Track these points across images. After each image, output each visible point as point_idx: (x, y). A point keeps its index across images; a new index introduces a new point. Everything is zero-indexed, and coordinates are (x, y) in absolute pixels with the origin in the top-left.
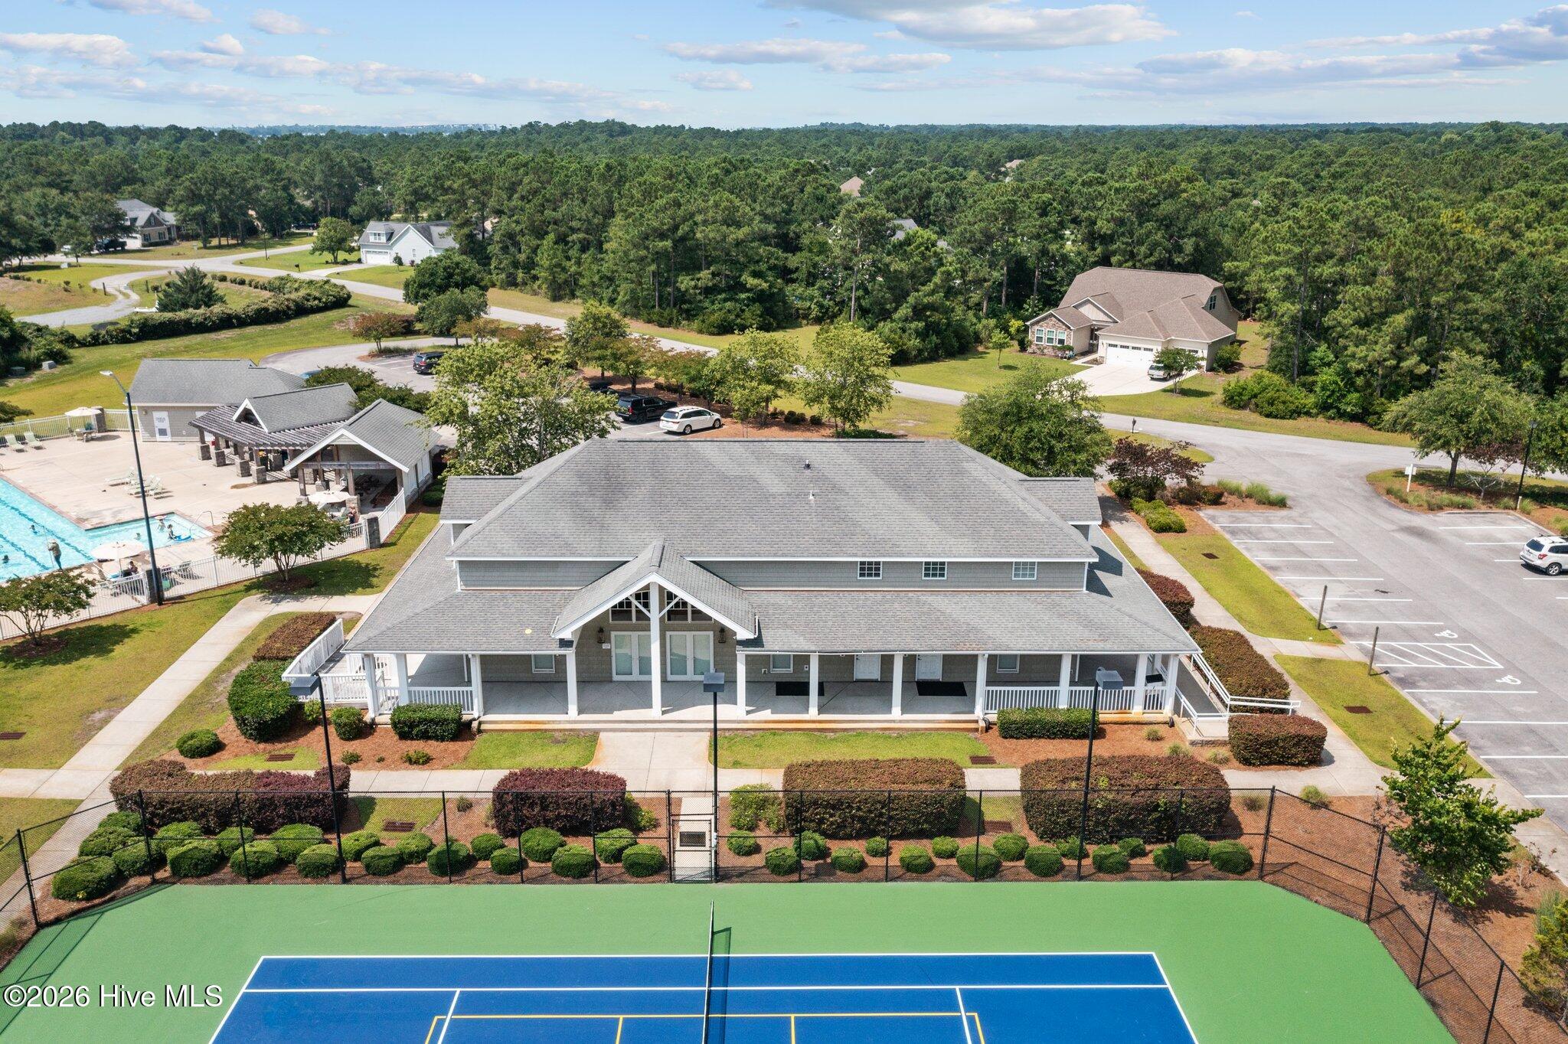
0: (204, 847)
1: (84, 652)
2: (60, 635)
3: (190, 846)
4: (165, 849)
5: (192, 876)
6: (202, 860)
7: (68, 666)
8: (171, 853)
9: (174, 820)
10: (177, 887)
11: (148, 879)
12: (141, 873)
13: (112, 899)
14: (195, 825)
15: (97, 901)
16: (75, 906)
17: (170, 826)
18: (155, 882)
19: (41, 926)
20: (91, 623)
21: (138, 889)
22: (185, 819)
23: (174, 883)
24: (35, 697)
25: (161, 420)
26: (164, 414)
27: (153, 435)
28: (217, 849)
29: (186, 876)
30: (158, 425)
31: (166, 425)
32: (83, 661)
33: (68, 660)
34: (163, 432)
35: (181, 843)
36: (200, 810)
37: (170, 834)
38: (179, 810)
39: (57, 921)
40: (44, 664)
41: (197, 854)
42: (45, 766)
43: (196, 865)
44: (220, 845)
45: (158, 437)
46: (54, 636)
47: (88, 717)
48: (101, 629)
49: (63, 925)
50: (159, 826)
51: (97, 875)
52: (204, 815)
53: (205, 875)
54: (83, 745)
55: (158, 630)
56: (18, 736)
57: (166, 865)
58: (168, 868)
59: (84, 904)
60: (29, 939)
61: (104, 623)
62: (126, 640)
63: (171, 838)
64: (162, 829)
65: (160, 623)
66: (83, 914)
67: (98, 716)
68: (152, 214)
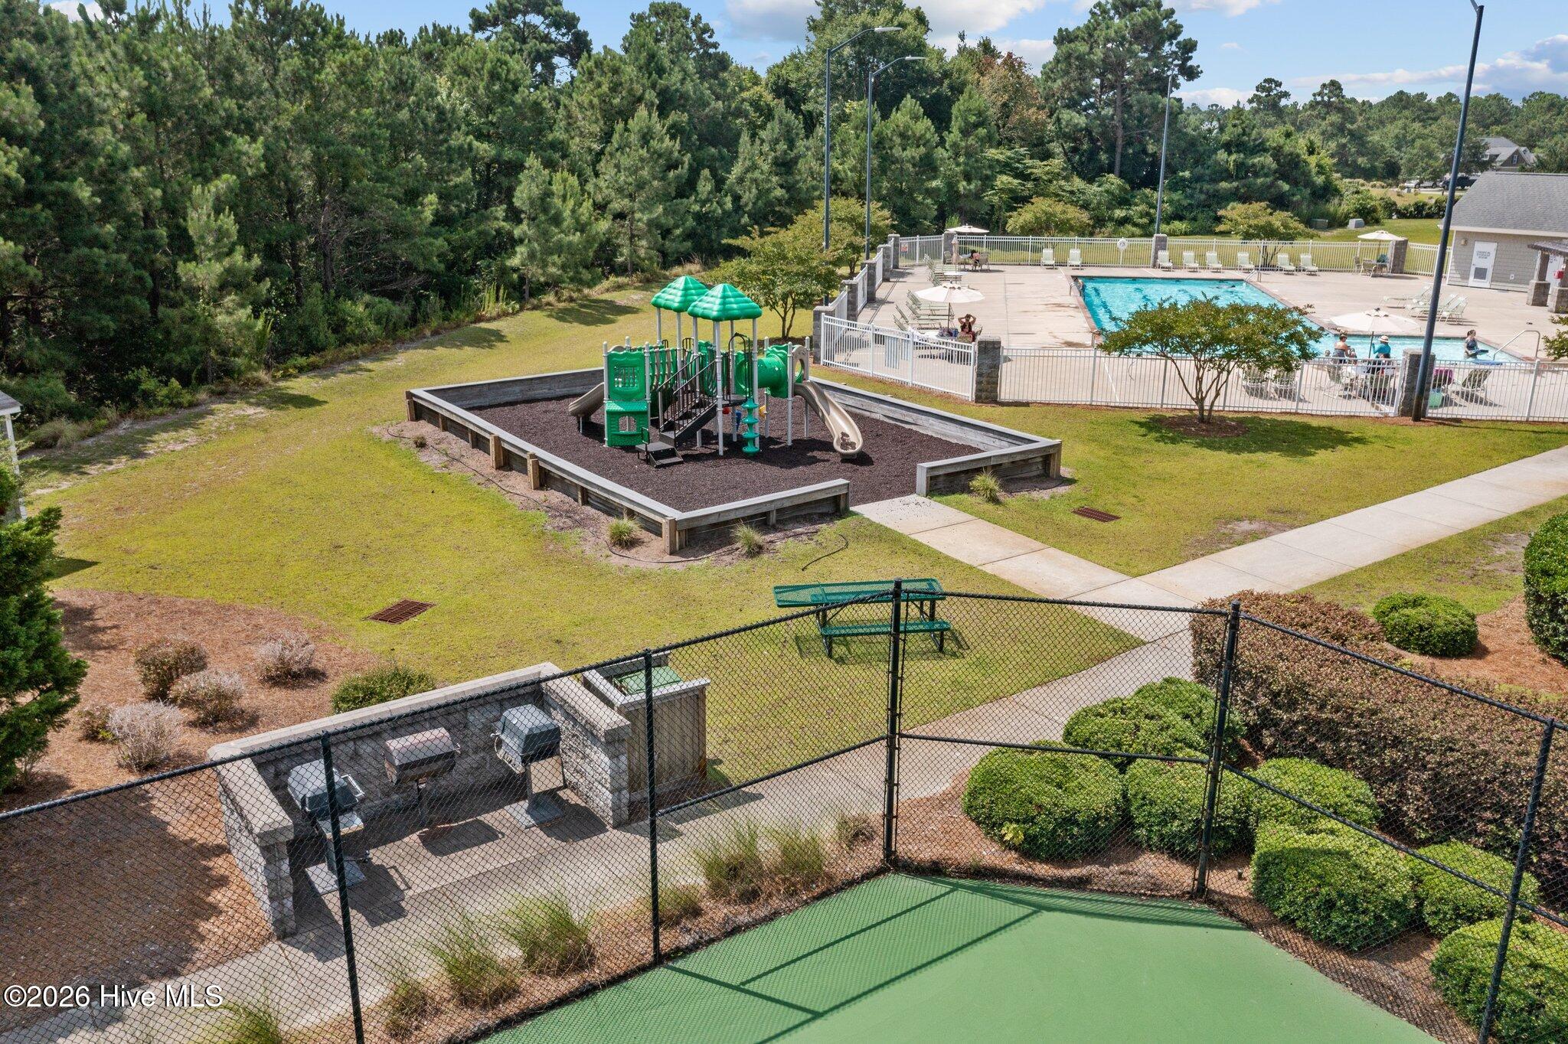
0: (1370, 864)
1: (1266, 447)
2: (1241, 422)
3: (1329, 843)
4: (1260, 817)
5: (1306, 933)
6: (1353, 902)
7: (1233, 456)
8: (1270, 837)
9: (1311, 752)
10: (1254, 940)
11: (1183, 875)
12: (1175, 850)
13: (1081, 883)
14: (1362, 788)
15: (1042, 869)
16: (990, 854)
17: (1292, 764)
18: (1201, 893)
19: (893, 863)
20: (1294, 418)
21: (1154, 891)
22: (1338, 761)
23: (1250, 926)
24: (1161, 478)
25: (1484, 255)
26: (1491, 247)
27: (1465, 277)
28: (1406, 887)
29: (1288, 921)
30: (1478, 262)
31: (1488, 264)
32: (1260, 456)
33: (1236, 449)
34: (1480, 274)
35: (1306, 822)
36: (1390, 754)
37: (1288, 784)
38: (1332, 733)
39: (934, 870)
40: (1200, 445)
41: (1340, 875)
42: (1117, 567)
43: (1330, 905)
44: (1417, 880)
45: (1472, 281)
46: (1232, 419)
47: (1226, 523)
48: (1307, 427)
49: (941, 889)
50: (1270, 754)
51: (1070, 802)
52: (1394, 773)
53: (1346, 950)
54: (1195, 556)
55: (1399, 447)
56: (1105, 517)
57: (1247, 861)
58: (1249, 872)
59: (1010, 861)
60: (852, 883)
61: (1315, 423)
62: (1340, 447)
63: (1286, 795)
64: (1273, 762)
65: (1407, 441)
66: (998, 885)
67: (1245, 526)
68: (1517, 152)
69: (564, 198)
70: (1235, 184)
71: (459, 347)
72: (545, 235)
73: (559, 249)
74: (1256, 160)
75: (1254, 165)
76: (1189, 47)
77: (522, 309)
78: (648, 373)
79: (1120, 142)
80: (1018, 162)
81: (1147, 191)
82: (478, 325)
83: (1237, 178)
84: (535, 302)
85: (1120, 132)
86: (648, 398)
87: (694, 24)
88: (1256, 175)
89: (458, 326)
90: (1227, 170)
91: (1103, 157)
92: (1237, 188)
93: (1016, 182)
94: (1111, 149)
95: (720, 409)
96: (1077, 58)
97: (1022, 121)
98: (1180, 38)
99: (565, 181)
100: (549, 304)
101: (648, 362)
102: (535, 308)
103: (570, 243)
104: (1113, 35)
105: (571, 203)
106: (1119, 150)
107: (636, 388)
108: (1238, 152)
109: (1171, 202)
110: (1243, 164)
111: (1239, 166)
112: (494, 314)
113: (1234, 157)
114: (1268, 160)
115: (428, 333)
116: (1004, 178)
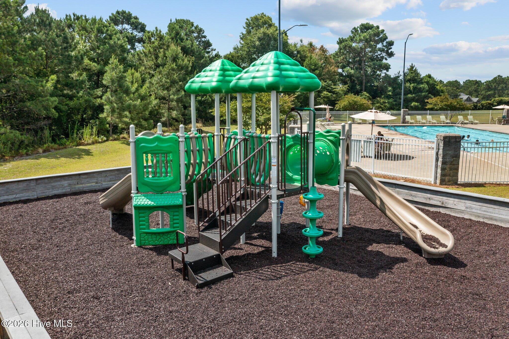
68: (469, 97)
69: (132, 82)
70: (414, 95)
71: (57, 158)
72: (120, 100)
73: (129, 108)
74: (421, 86)
75: (420, 88)
76: (391, 44)
77: (107, 140)
78: (183, 161)
79: (364, 81)
80: (329, 87)
81: (378, 99)
82: (77, 147)
83: (414, 93)
84: (116, 137)
85: (364, 77)
86: (183, 190)
87: (196, 28)
88: (422, 92)
89: (65, 148)
90: (410, 90)
91: (358, 87)
92: (414, 97)
93: (330, 94)
94: (361, 84)
95: (274, 201)
96: (349, 47)
97: (329, 71)
98: (387, 40)
99: (133, 74)
100: (124, 138)
101: (182, 148)
102: (115, 140)
103: (135, 106)
104: (363, 38)
105: (136, 85)
106: (364, 84)
107: (170, 178)
108: (414, 83)
109: (388, 103)
110: (416, 87)
111: (415, 88)
112: (90, 142)
113: (412, 85)
114: (425, 86)
115: (40, 150)
116: (325, 92)
